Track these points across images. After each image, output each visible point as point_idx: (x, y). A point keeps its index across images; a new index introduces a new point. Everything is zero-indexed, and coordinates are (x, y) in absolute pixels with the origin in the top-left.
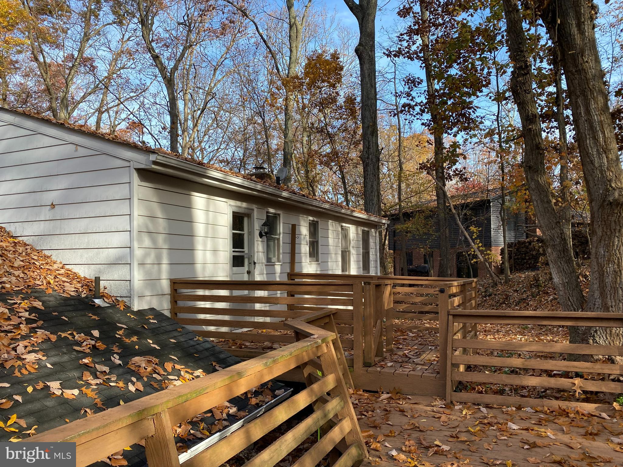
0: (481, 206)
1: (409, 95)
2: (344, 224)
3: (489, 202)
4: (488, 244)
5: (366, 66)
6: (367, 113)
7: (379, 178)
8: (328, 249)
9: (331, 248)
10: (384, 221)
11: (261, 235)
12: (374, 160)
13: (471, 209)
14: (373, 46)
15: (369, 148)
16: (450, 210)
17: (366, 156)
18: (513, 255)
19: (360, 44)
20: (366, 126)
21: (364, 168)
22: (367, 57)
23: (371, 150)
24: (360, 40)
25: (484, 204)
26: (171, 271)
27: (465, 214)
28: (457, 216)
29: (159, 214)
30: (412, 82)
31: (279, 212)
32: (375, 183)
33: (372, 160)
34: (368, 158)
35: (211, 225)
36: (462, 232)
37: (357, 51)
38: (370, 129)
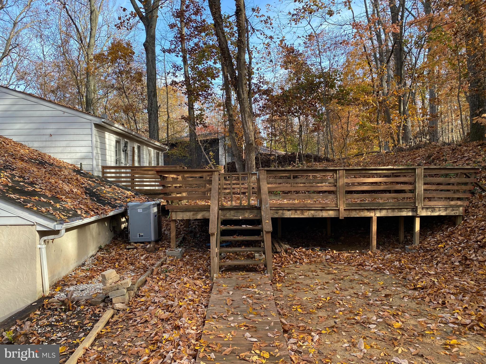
0: (214, 142)
1: (174, 74)
2: (149, 148)
3: (218, 140)
4: (218, 162)
5: (150, 55)
6: (151, 83)
7: (158, 122)
8: (144, 160)
9: (145, 159)
10: (167, 148)
11: (123, 151)
12: (155, 111)
13: (209, 143)
14: (154, 44)
15: (152, 104)
16: (198, 143)
17: (150, 109)
18: (230, 169)
19: (146, 41)
20: (150, 91)
21: (149, 116)
22: (151, 50)
23: (153, 106)
24: (146, 38)
25: (216, 141)
26: (102, 163)
27: (205, 146)
28: (202, 147)
29: (99, 141)
30: (176, 68)
31: (128, 141)
32: (156, 125)
33: (154, 111)
34: (151, 110)
35: (110, 145)
36: (204, 155)
37: (144, 45)
38: (153, 93)
